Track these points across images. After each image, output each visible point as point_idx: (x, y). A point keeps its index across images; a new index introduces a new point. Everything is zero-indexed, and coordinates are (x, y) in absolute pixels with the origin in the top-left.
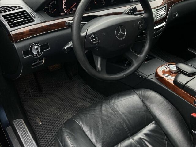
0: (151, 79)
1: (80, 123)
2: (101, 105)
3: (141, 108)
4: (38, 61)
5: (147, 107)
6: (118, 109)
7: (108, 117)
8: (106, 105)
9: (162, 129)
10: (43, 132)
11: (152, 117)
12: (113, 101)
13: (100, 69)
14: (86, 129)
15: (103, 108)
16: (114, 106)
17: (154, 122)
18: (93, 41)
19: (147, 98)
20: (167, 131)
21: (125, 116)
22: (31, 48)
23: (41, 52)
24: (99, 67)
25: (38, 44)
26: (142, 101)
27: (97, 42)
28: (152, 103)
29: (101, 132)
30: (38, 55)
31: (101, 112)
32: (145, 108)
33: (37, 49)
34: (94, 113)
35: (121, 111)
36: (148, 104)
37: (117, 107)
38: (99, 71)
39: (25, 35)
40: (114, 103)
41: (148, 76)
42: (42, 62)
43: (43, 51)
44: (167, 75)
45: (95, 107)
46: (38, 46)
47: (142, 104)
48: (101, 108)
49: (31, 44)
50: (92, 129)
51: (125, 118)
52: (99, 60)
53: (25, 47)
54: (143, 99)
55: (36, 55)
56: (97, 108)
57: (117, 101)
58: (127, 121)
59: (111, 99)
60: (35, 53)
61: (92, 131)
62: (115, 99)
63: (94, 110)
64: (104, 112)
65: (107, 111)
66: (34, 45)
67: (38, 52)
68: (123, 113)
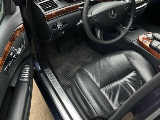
0: (135, 44)
1: (86, 71)
2: (100, 61)
3: (126, 63)
4: (60, 32)
5: (130, 62)
6: (110, 63)
7: (104, 68)
8: (103, 60)
9: (139, 76)
10: (62, 77)
11: (133, 69)
12: (108, 58)
13: (99, 37)
14: (90, 74)
15: (101, 62)
16: (108, 61)
17: (134, 71)
18: (95, 20)
19: (131, 56)
20: (142, 77)
21: (115, 67)
22: (57, 24)
23: (62, 26)
24: (99, 36)
25: (60, 21)
26: (127, 58)
27: (98, 20)
28: (134, 59)
29: (99, 76)
30: (60, 29)
31: (99, 64)
32: (129, 63)
33: (60, 25)
34: (95, 65)
35: (113, 65)
36: (131, 60)
37: (110, 61)
38: (98, 39)
39: (53, 16)
40: (108, 59)
41: (132, 41)
42: (63, 33)
43: (64, 26)
44: (145, 41)
45: (96, 61)
46: (61, 23)
47: (127, 60)
48: (100, 62)
49: (56, 22)
50: (94, 74)
51: (115, 69)
52: (99, 31)
53: (53, 23)
54: (128, 57)
55: (60, 28)
56: (97, 62)
57: (110, 58)
58: (116, 70)
59: (107, 57)
60: (59, 27)
61: (94, 75)
62: (109, 56)
63: (95, 63)
64: (101, 65)
65: (103, 64)
66: (58, 22)
67: (61, 27)
68: (114, 66)
